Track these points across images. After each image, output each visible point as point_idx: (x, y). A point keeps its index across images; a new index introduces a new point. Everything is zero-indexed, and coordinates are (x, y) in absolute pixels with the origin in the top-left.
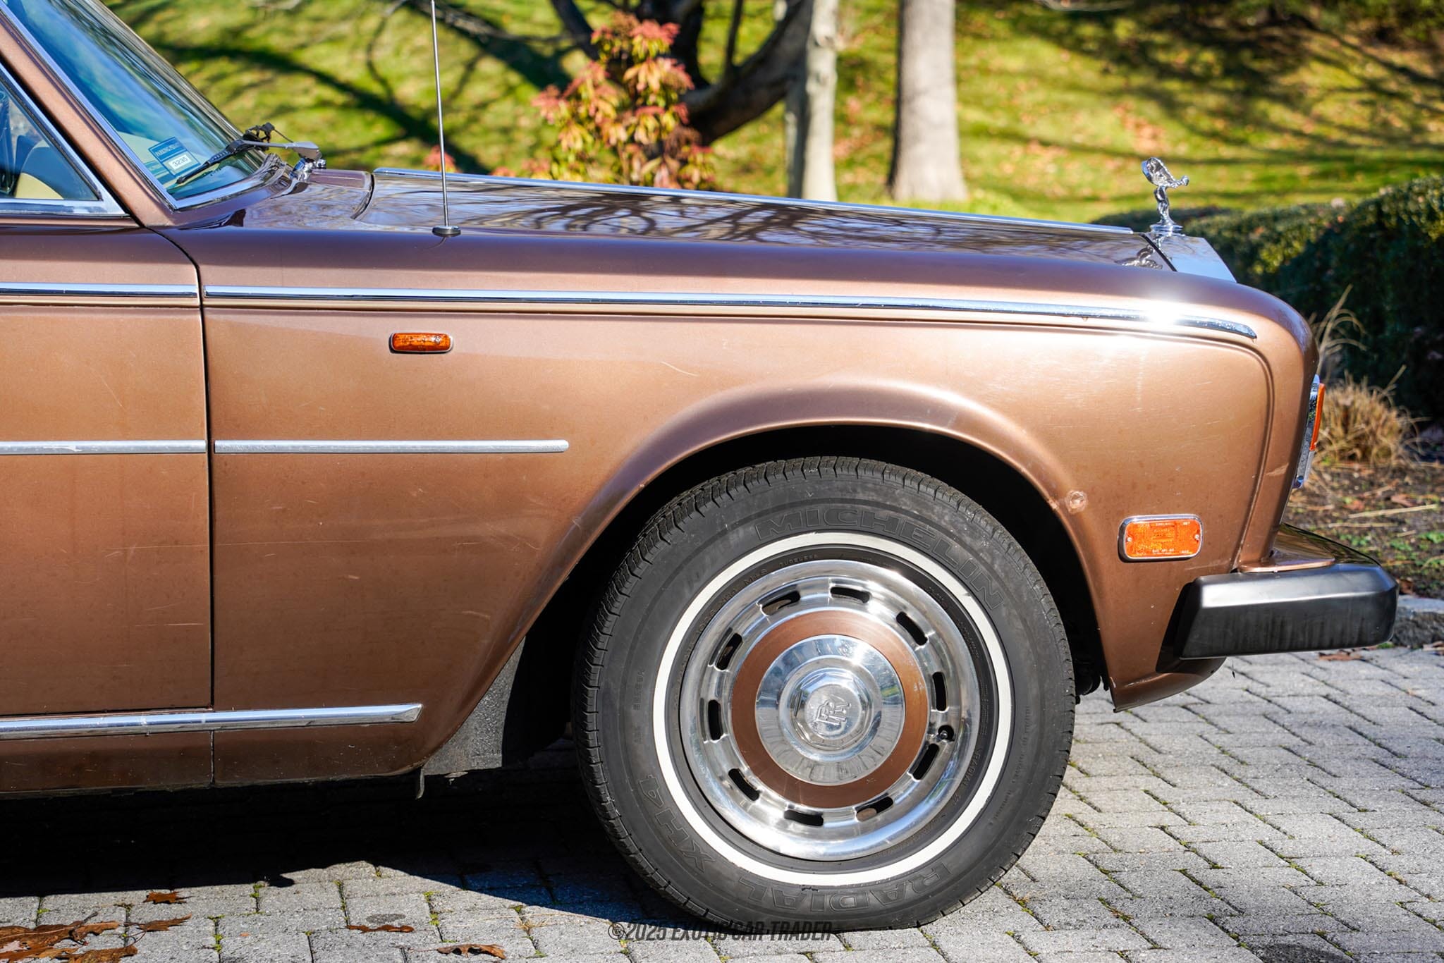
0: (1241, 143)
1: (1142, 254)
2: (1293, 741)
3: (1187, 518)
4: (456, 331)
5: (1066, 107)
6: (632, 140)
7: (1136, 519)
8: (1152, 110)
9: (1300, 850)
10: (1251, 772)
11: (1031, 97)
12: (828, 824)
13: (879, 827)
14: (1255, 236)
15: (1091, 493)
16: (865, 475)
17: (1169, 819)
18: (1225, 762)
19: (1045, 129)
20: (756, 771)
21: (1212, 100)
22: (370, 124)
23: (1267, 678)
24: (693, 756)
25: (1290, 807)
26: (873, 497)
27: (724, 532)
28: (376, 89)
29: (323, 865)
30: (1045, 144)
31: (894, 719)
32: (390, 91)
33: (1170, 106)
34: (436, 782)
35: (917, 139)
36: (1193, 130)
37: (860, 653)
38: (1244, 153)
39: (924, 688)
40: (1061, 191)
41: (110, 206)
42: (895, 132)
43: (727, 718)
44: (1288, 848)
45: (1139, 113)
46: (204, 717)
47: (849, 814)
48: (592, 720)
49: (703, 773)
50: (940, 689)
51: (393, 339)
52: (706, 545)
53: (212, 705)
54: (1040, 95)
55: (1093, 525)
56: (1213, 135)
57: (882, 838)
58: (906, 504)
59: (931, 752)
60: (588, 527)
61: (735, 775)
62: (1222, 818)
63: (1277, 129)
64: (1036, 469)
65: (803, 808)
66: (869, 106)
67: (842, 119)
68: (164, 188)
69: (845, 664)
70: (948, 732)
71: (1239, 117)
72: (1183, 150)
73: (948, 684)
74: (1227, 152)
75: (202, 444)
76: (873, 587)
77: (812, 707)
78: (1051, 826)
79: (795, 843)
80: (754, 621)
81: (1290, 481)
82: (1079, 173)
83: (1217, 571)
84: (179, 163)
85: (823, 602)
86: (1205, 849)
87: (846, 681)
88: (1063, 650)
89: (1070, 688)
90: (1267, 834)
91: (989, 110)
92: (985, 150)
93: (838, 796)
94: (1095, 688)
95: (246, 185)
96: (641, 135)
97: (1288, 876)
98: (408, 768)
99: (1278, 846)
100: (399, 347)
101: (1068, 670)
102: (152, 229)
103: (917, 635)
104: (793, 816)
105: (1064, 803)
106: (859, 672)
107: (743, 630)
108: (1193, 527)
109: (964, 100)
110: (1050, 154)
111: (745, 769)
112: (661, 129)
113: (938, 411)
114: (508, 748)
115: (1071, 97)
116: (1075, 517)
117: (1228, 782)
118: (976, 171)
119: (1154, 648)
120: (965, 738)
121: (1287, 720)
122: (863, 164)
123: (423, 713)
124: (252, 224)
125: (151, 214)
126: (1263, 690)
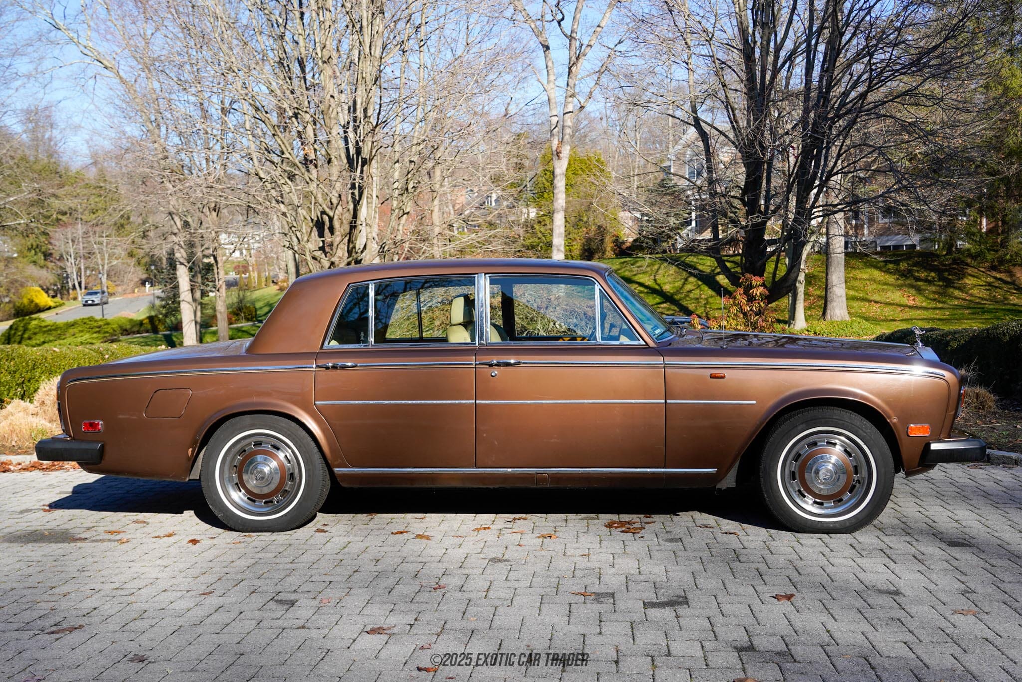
0: (944, 302)
1: (912, 352)
2: (958, 490)
3: (926, 425)
4: (726, 373)
5: (883, 290)
6: (751, 310)
7: (912, 425)
8: (913, 291)
9: (960, 518)
10: (946, 498)
11: (871, 287)
12: (825, 505)
13: (840, 506)
14: (948, 338)
15: (899, 418)
16: (835, 412)
17: (921, 509)
18: (938, 495)
19: (876, 297)
20: (805, 490)
21: (934, 288)
22: (655, 298)
23: (952, 473)
24: (788, 485)
25: (957, 507)
26: (838, 418)
27: (797, 426)
28: (657, 287)
29: (686, 511)
30: (876, 302)
31: (843, 479)
32: (661, 287)
33: (919, 290)
34: (719, 489)
35: (832, 301)
36: (927, 298)
37: (834, 459)
38: (946, 306)
39: (852, 469)
40: (883, 318)
41: (642, 342)
42: (826, 298)
43: (797, 476)
44: (956, 518)
45: (909, 292)
46: (663, 470)
47: (831, 503)
48: (761, 474)
49: (791, 490)
50: (856, 470)
51: (711, 375)
52: (793, 429)
53: (665, 467)
54: (875, 286)
55: (900, 427)
56: (935, 299)
57: (840, 509)
58: (847, 420)
59: (854, 487)
60: (761, 424)
61: (800, 491)
62: (937, 510)
63: (956, 298)
64: (883, 411)
65: (818, 500)
66: (815, 290)
67: (807, 294)
68: (654, 337)
69: (830, 462)
70: (859, 482)
71: (943, 294)
72: (924, 304)
73: (858, 468)
74: (940, 305)
75: (664, 401)
76: (837, 441)
77: (821, 473)
78: (886, 510)
79: (816, 510)
80: (804, 451)
81: (955, 416)
82: (888, 311)
83: (935, 440)
84: (658, 331)
85: (824, 446)
86: (931, 518)
87: (830, 467)
88: (891, 460)
89: (893, 470)
90: (950, 514)
91: (857, 291)
92: (856, 304)
93: (828, 498)
94: (900, 471)
95: (672, 336)
96: (754, 308)
97: (955, 525)
98: (712, 485)
99: (953, 517)
100: (712, 377)
101: (893, 465)
102: (652, 348)
103: (849, 455)
104: (815, 502)
105: (890, 504)
106: (834, 464)
107: (802, 453)
108: (928, 428)
109: (848, 288)
110: (878, 305)
111: (802, 489)
112: (760, 306)
113: (855, 395)
114: (737, 482)
115: (885, 287)
116: (894, 424)
117: (939, 500)
118: (853, 311)
119: (917, 460)
120: (864, 483)
121: (957, 484)
122: (814, 308)
123: (717, 471)
124: (675, 346)
125: (652, 344)
126: (950, 476)
